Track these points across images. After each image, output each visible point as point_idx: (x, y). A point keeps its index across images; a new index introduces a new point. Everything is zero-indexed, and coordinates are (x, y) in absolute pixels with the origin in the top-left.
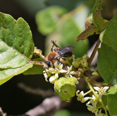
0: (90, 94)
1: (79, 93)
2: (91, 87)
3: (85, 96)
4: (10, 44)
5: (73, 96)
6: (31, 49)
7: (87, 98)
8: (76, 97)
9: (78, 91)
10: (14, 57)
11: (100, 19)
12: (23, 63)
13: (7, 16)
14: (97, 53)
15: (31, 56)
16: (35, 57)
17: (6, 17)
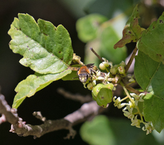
1: (116, 99)
2: (127, 93)
3: (122, 102)
4: (50, 50)
5: (111, 101)
6: (70, 56)
7: (123, 104)
8: (113, 103)
9: (115, 97)
10: (53, 63)
11: (138, 28)
12: (62, 69)
13: (48, 23)
14: (134, 61)
15: (70, 62)
16: (74, 63)
17: (46, 24)
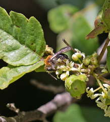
0: (100, 91)
1: (89, 90)
2: (100, 84)
3: (95, 93)
5: (84, 92)
6: (43, 47)
7: (96, 95)
8: (86, 93)
9: (88, 88)
10: (26, 54)
12: (35, 61)
14: (106, 51)
15: (43, 54)
17: (18, 16)
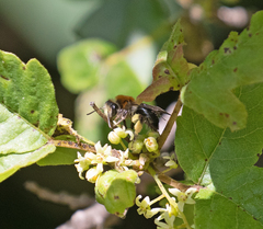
0: (161, 204)
1: (141, 200)
2: (163, 189)
3: (153, 206)
4: (13, 109)
5: (131, 205)
6: (52, 118)
7: (156, 211)
8: (136, 207)
9: (140, 197)
10: (20, 132)
11: (181, 63)
12: (38, 144)
13: (8, 56)
14: (175, 126)
15: (52, 131)
16: (60, 133)
17: (5, 57)
